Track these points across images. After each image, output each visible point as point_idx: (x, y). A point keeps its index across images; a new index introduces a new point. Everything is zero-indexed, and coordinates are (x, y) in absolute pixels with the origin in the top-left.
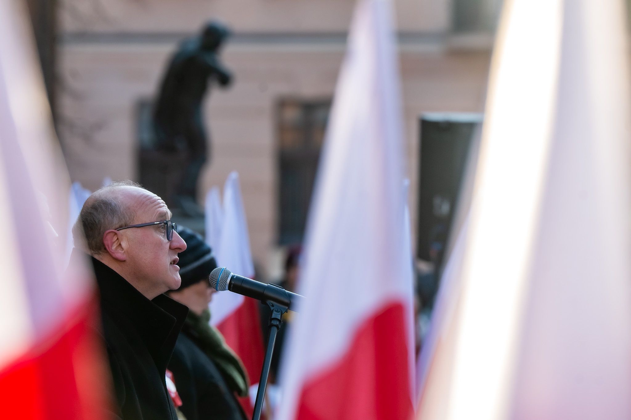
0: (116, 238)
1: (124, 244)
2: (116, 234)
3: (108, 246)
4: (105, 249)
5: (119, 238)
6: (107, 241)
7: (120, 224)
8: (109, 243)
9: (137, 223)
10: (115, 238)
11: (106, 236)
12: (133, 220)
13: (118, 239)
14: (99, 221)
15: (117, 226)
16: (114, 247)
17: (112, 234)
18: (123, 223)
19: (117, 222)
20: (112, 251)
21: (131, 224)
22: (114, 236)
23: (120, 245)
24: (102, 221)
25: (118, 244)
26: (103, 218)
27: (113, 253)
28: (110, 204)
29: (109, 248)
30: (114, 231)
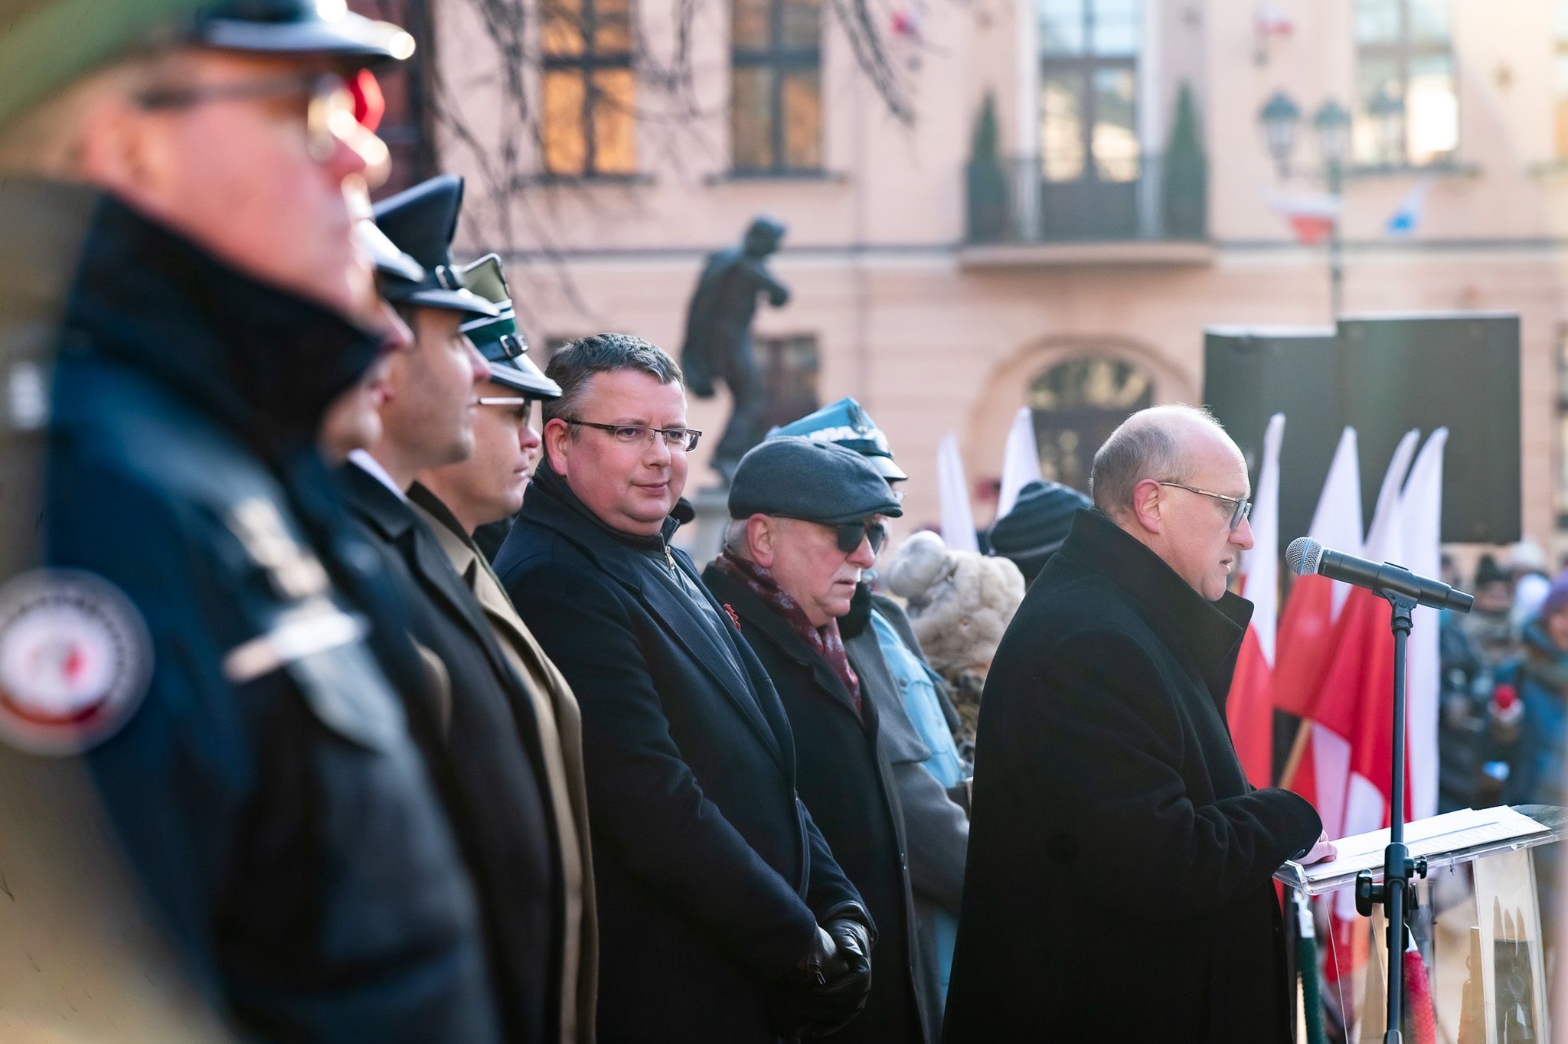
0: (1155, 495)
1: (1163, 507)
2: (1156, 488)
3: (1139, 502)
4: (1132, 504)
5: (1159, 497)
6: (1140, 496)
7: (1170, 475)
8: (1142, 498)
9: (1194, 485)
10: (1153, 495)
11: (1141, 487)
12: (1192, 478)
13: (1157, 497)
14: (1140, 457)
15: (1165, 477)
16: (1146, 507)
17: (1151, 487)
18: (1174, 475)
19: (1166, 470)
20: (1143, 513)
21: (1186, 484)
22: (1153, 490)
23: (1157, 506)
24: (1145, 458)
25: (1155, 504)
26: (1147, 456)
27: (1142, 515)
28: (1166, 439)
29: (1139, 506)
30: (1156, 483)
